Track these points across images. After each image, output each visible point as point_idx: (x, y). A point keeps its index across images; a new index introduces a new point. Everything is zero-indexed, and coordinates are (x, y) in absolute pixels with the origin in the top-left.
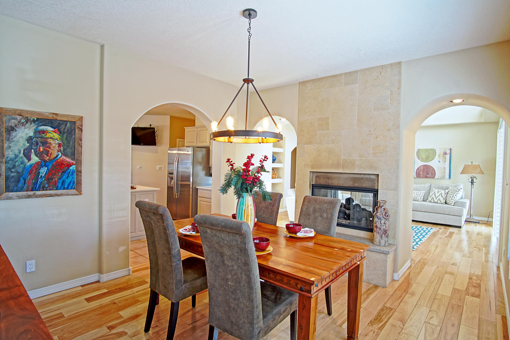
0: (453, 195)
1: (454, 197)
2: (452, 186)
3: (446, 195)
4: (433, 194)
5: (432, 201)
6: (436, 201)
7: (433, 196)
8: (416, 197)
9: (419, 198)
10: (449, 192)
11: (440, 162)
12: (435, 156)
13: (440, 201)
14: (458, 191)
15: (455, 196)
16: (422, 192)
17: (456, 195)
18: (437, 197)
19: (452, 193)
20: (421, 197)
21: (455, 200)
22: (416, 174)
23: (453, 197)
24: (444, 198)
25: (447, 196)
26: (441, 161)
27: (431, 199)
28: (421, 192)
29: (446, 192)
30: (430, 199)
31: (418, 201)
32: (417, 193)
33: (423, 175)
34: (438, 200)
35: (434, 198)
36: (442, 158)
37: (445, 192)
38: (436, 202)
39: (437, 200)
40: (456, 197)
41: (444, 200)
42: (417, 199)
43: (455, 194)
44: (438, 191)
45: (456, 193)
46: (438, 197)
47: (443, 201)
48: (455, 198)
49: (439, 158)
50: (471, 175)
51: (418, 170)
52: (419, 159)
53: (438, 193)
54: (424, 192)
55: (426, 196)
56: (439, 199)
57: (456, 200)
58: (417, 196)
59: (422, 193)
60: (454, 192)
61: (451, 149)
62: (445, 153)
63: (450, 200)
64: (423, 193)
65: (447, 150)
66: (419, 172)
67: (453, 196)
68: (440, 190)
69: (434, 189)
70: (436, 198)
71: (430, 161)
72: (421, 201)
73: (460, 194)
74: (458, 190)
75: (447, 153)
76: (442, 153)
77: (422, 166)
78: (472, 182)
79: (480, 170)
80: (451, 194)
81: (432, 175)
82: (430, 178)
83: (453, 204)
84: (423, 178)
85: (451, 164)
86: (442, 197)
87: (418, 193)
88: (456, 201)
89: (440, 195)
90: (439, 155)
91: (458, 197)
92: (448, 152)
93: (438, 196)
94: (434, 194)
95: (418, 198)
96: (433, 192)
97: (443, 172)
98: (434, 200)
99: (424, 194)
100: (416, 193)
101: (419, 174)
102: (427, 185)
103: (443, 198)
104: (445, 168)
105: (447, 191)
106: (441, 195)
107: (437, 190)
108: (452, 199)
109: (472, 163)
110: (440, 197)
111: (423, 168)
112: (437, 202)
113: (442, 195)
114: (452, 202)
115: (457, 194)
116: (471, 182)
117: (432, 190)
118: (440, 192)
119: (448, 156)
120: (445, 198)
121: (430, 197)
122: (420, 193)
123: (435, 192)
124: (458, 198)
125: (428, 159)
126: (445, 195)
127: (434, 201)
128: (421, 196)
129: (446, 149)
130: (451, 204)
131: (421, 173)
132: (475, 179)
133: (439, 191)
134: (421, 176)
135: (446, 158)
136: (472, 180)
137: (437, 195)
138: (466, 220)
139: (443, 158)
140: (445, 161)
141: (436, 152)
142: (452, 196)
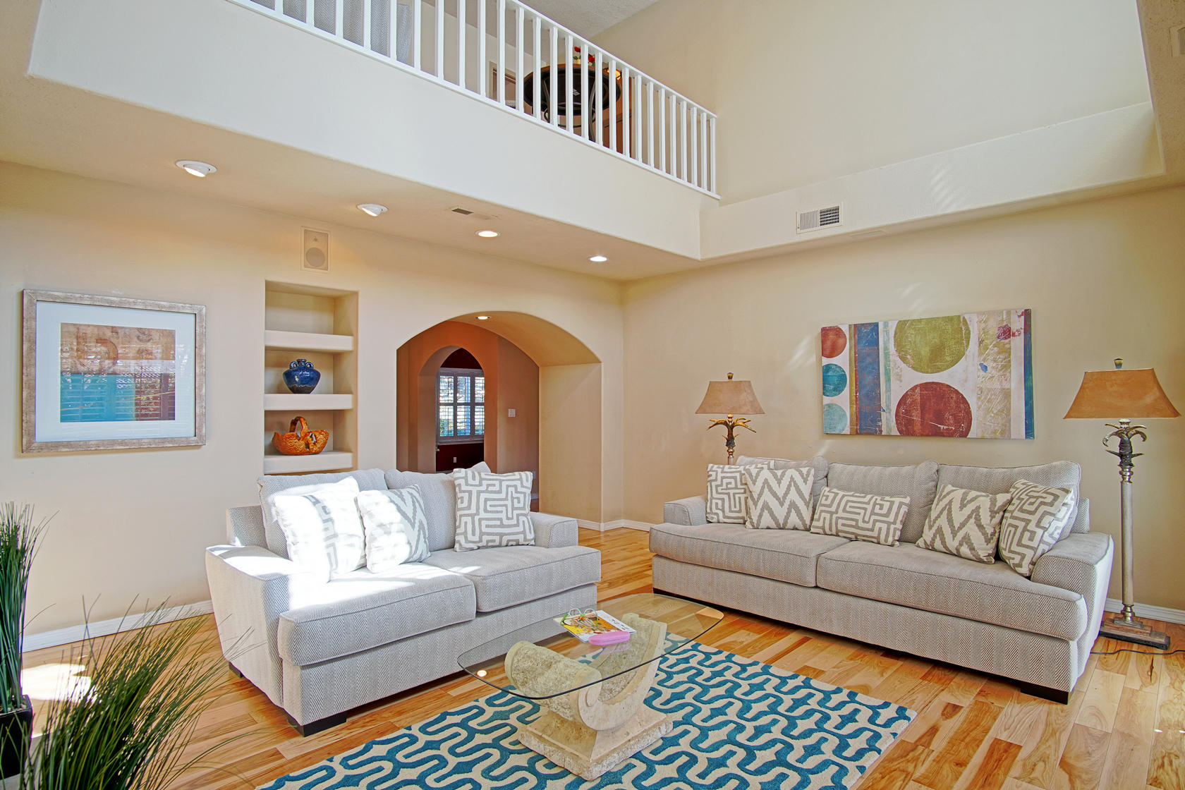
0: (1028, 521)
1: (1033, 533)
2: (1027, 475)
3: (998, 517)
4: (941, 512)
5: (938, 545)
6: (952, 544)
7: (943, 522)
8: (869, 526)
9: (884, 526)
10: (1010, 502)
11: (985, 368)
12: (967, 346)
13: (972, 549)
14: (1051, 504)
15: (1038, 525)
16: (897, 500)
17: (1039, 521)
18: (957, 525)
19: (1022, 510)
20: (892, 527)
21: (1035, 549)
22: (896, 420)
23: (1027, 534)
24: (989, 531)
25: (1001, 523)
26: (990, 364)
27: (935, 536)
28: (892, 503)
29: (999, 504)
30: (928, 535)
31: (879, 543)
32: (875, 504)
33: (922, 424)
34: (961, 544)
35: (947, 530)
36: (993, 350)
37: (993, 502)
38: (955, 552)
39: (956, 543)
40: (1039, 532)
41: (988, 541)
42: (875, 534)
43: (1034, 519)
44: (963, 499)
45: (1038, 515)
46: (960, 528)
47: (985, 550)
48: (1037, 538)
49: (980, 354)
50: (1116, 422)
51: (905, 404)
52: (903, 359)
53: (963, 506)
54: (907, 500)
55: (915, 519)
56: (966, 540)
57: (1043, 547)
58: (875, 521)
59: (897, 506)
60: (1032, 508)
61: (1027, 314)
62: (1007, 333)
63: (1014, 548)
64: (899, 508)
65: (1014, 317)
66: (907, 412)
67: (1025, 529)
68: (973, 494)
69: (949, 488)
70: (954, 533)
71: (948, 367)
72: (892, 545)
73: (1060, 515)
74: (1049, 499)
75: (1014, 329)
76: (994, 330)
77: (918, 390)
78: (1125, 455)
79: (1158, 394)
80: (1016, 518)
81: (957, 421)
82: (949, 434)
83: (1025, 570)
84: (922, 435)
85: (1031, 374)
86: (980, 527)
87: (878, 507)
88: (1039, 552)
89: (969, 517)
90: (981, 342)
91: (1050, 530)
92: (1018, 324)
93: (963, 525)
94: (945, 512)
95: (876, 529)
96: (942, 504)
97: (1001, 411)
98: (943, 542)
99: (904, 509)
100: (869, 507)
101: (910, 422)
102: (924, 470)
103: (985, 534)
104: (1007, 394)
105: (1002, 498)
106: (972, 520)
107: (959, 493)
108: (1019, 544)
109: (1118, 365)
110: (971, 528)
111: (921, 395)
112: (958, 550)
113: (978, 520)
114: (1023, 556)
115: (1047, 519)
116: (1121, 455)
117: (943, 491)
118: (971, 507)
119: (1017, 343)
120: (993, 534)
121: (930, 527)
122: (887, 505)
123: (950, 502)
124: (1051, 535)
125: (939, 357)
126: (992, 517)
127: (946, 547)
128: (891, 518)
129: (1009, 313)
130: (1018, 569)
131: (916, 416)
132: (1135, 441)
133: (969, 498)
134: (918, 427)
135: (1008, 352)
136: (1122, 445)
137: (958, 517)
138: (1106, 630)
139: (999, 353)
140: (1006, 366)
141: (968, 329)
142: (1020, 530)
